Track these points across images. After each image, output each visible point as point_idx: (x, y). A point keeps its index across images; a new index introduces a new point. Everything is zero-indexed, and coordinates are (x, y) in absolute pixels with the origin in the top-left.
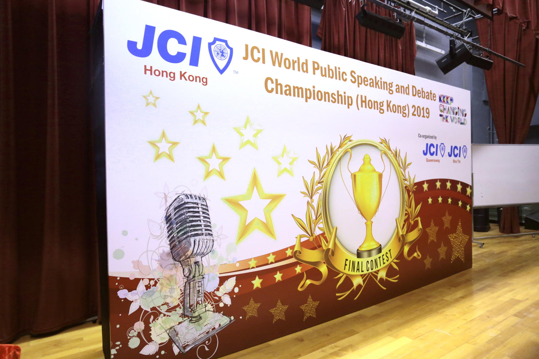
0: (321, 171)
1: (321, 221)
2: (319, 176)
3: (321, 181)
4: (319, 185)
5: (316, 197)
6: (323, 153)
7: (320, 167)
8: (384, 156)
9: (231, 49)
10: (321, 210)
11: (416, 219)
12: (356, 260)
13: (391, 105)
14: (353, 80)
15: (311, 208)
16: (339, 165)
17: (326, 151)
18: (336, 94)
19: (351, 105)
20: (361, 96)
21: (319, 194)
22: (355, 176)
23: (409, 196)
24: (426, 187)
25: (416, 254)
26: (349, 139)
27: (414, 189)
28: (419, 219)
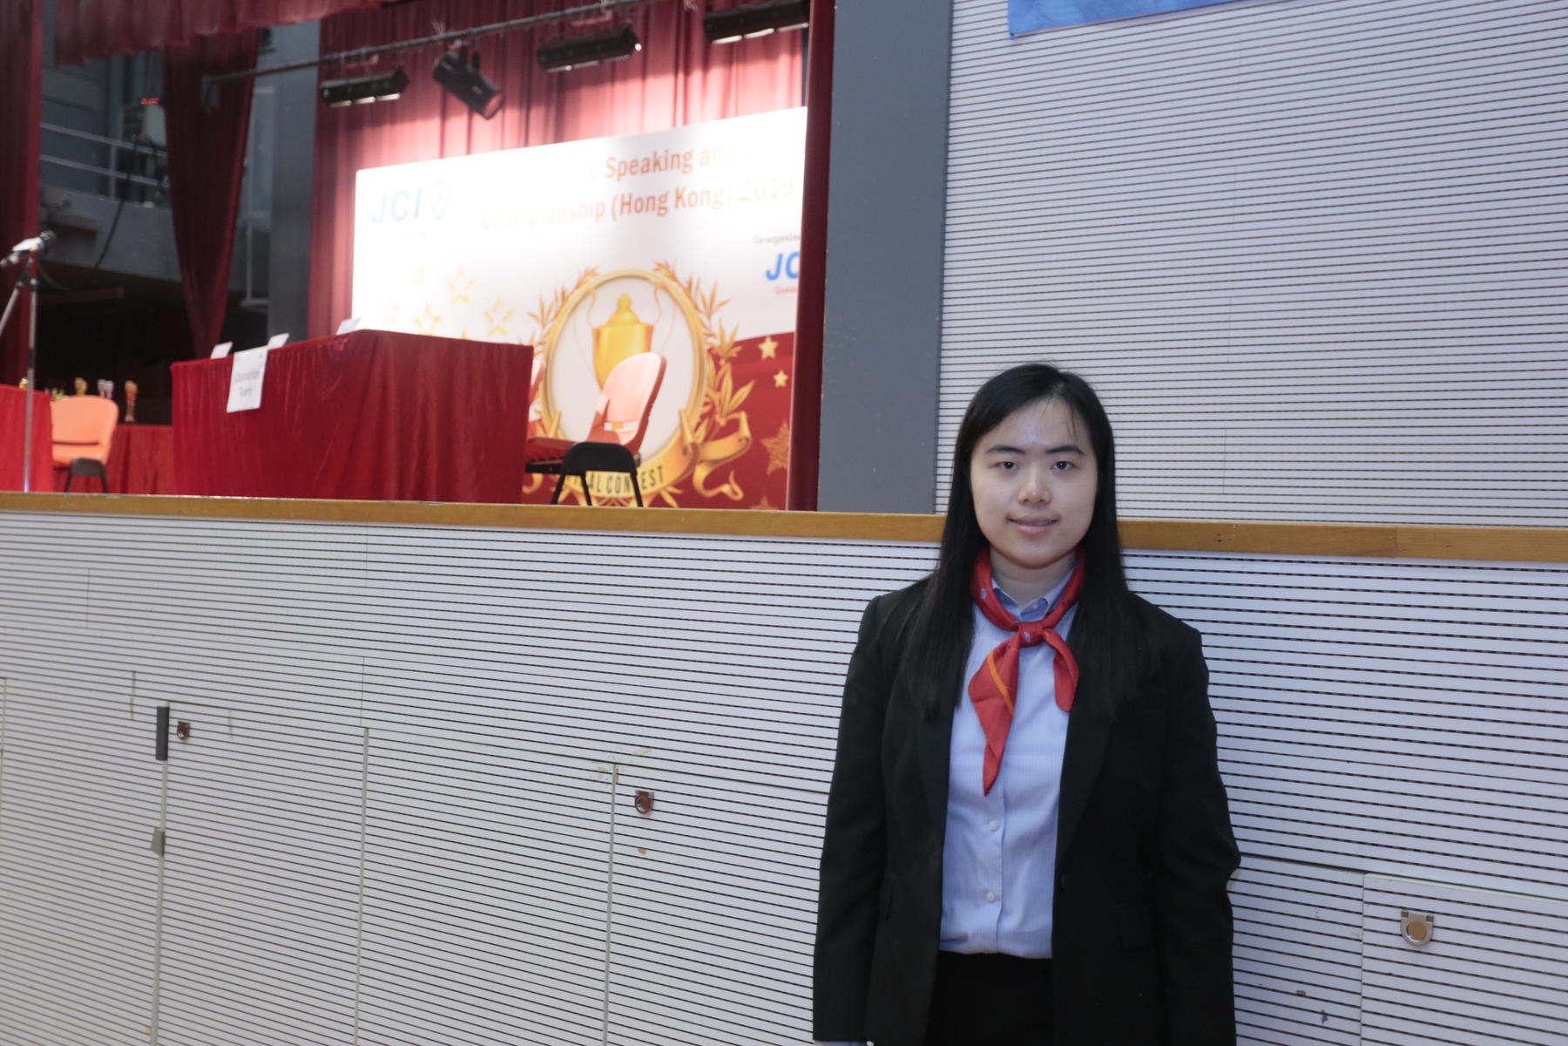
0: (544, 325)
2: (541, 333)
3: (543, 341)
4: (540, 348)
6: (549, 299)
7: (543, 321)
9: (450, 189)
11: (735, 416)
13: (685, 196)
16: (573, 314)
17: (554, 297)
18: (577, 204)
19: (602, 214)
20: (623, 197)
22: (599, 332)
23: (718, 367)
24: (768, 349)
25: (725, 489)
26: (593, 273)
27: (733, 353)
28: (743, 417)
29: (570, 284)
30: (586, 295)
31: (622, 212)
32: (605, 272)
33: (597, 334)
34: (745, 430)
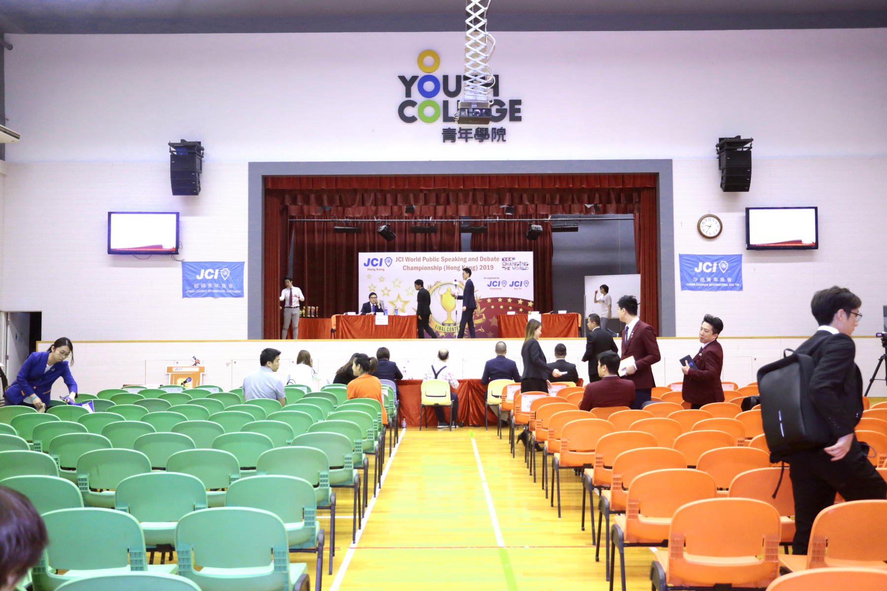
9: (392, 259)
12: (442, 326)
14: (443, 260)
16: (434, 291)
19: (441, 270)
20: (446, 266)
22: (442, 295)
24: (489, 301)
25: (480, 330)
26: (439, 282)
27: (480, 301)
28: (483, 315)
29: (433, 284)
30: (438, 287)
31: (447, 269)
32: (442, 282)
33: (441, 296)
34: (484, 318)
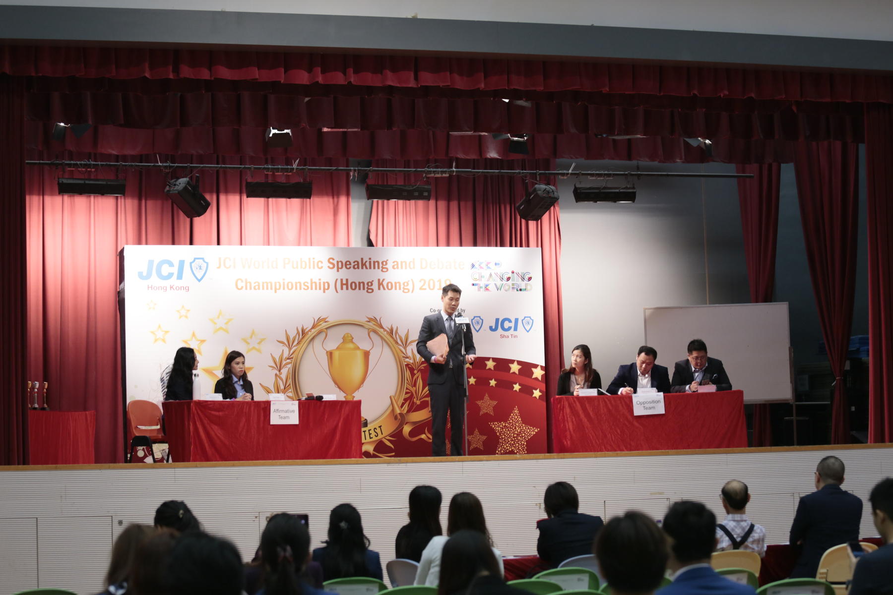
0: (290, 349)
1: (290, 390)
2: (288, 353)
3: (291, 357)
4: (288, 361)
5: (284, 371)
6: (292, 333)
7: (289, 345)
8: (372, 334)
9: (207, 264)
10: (290, 381)
11: (424, 400)
13: (385, 284)
14: (331, 266)
15: (279, 379)
16: (312, 343)
17: (296, 332)
18: (309, 281)
19: (328, 289)
20: (342, 280)
21: (287, 369)
25: (423, 436)
26: (324, 320)
27: (422, 367)
29: (308, 325)
31: (342, 289)
32: (332, 320)
